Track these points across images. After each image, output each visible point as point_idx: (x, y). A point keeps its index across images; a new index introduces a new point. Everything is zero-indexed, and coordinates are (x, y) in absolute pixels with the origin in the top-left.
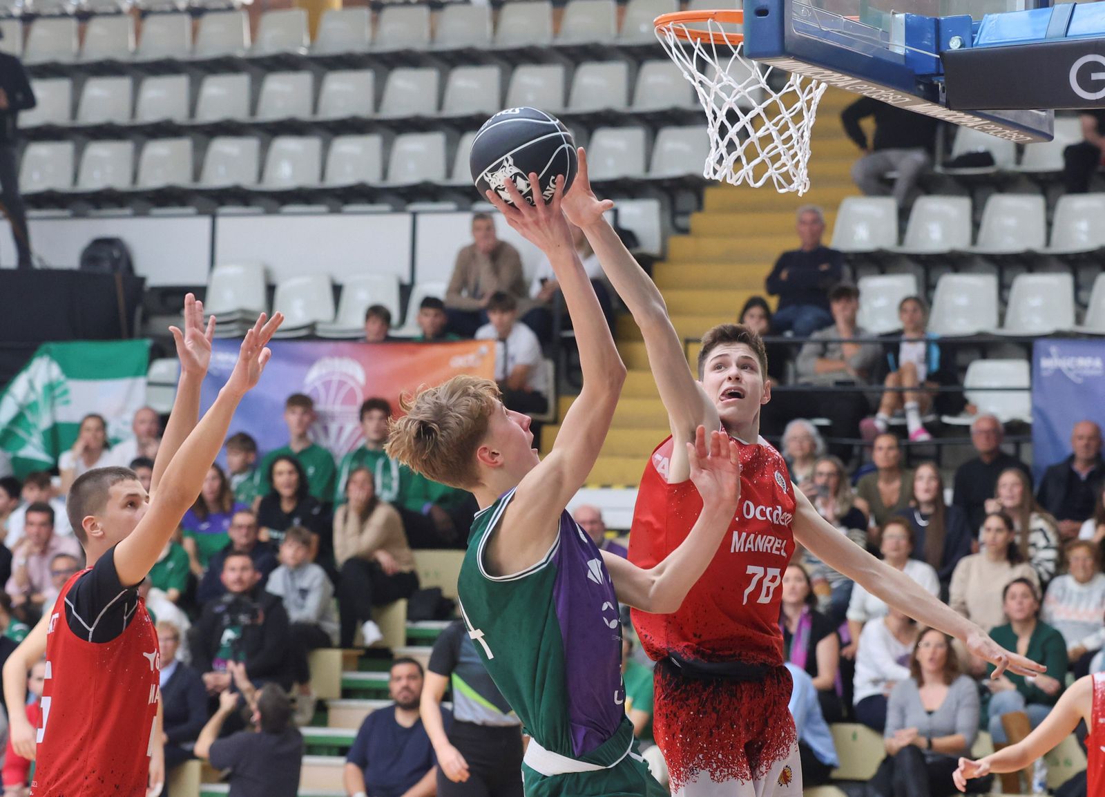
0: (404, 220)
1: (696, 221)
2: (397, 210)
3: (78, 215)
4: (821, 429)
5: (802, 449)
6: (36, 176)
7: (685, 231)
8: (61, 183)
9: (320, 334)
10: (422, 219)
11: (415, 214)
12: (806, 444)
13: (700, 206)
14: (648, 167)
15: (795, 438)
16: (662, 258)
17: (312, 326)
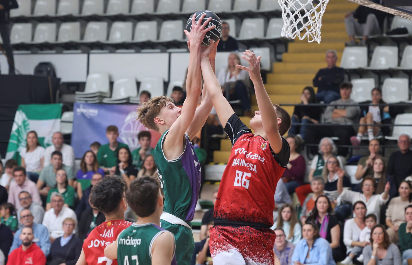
0: (166, 56)
1: (285, 56)
2: (163, 52)
3: (33, 53)
4: (335, 141)
5: (327, 149)
6: (17, 37)
7: (280, 61)
8: (27, 40)
9: (131, 102)
10: (173, 55)
11: (170, 53)
12: (328, 147)
13: (286, 50)
14: (265, 34)
15: (324, 145)
16: (271, 71)
17: (128, 99)
